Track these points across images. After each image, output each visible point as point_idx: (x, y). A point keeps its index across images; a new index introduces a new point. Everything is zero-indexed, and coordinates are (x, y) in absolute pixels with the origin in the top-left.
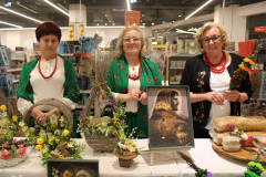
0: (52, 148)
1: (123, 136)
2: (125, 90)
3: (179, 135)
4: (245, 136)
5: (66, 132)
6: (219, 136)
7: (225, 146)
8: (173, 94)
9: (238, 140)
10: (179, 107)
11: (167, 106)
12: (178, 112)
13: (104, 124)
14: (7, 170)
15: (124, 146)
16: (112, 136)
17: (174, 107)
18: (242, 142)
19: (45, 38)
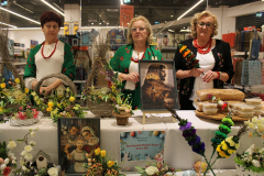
0: (61, 111)
1: (119, 100)
2: (126, 71)
3: (166, 100)
4: (221, 103)
5: (72, 99)
6: (201, 103)
7: (205, 111)
8: (161, 67)
9: (216, 105)
10: (166, 78)
11: (156, 77)
12: (166, 82)
13: (104, 92)
14: (24, 128)
15: (121, 108)
16: (111, 101)
17: (162, 78)
18: (219, 107)
19: (47, 24)
